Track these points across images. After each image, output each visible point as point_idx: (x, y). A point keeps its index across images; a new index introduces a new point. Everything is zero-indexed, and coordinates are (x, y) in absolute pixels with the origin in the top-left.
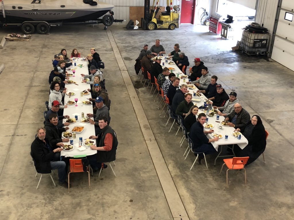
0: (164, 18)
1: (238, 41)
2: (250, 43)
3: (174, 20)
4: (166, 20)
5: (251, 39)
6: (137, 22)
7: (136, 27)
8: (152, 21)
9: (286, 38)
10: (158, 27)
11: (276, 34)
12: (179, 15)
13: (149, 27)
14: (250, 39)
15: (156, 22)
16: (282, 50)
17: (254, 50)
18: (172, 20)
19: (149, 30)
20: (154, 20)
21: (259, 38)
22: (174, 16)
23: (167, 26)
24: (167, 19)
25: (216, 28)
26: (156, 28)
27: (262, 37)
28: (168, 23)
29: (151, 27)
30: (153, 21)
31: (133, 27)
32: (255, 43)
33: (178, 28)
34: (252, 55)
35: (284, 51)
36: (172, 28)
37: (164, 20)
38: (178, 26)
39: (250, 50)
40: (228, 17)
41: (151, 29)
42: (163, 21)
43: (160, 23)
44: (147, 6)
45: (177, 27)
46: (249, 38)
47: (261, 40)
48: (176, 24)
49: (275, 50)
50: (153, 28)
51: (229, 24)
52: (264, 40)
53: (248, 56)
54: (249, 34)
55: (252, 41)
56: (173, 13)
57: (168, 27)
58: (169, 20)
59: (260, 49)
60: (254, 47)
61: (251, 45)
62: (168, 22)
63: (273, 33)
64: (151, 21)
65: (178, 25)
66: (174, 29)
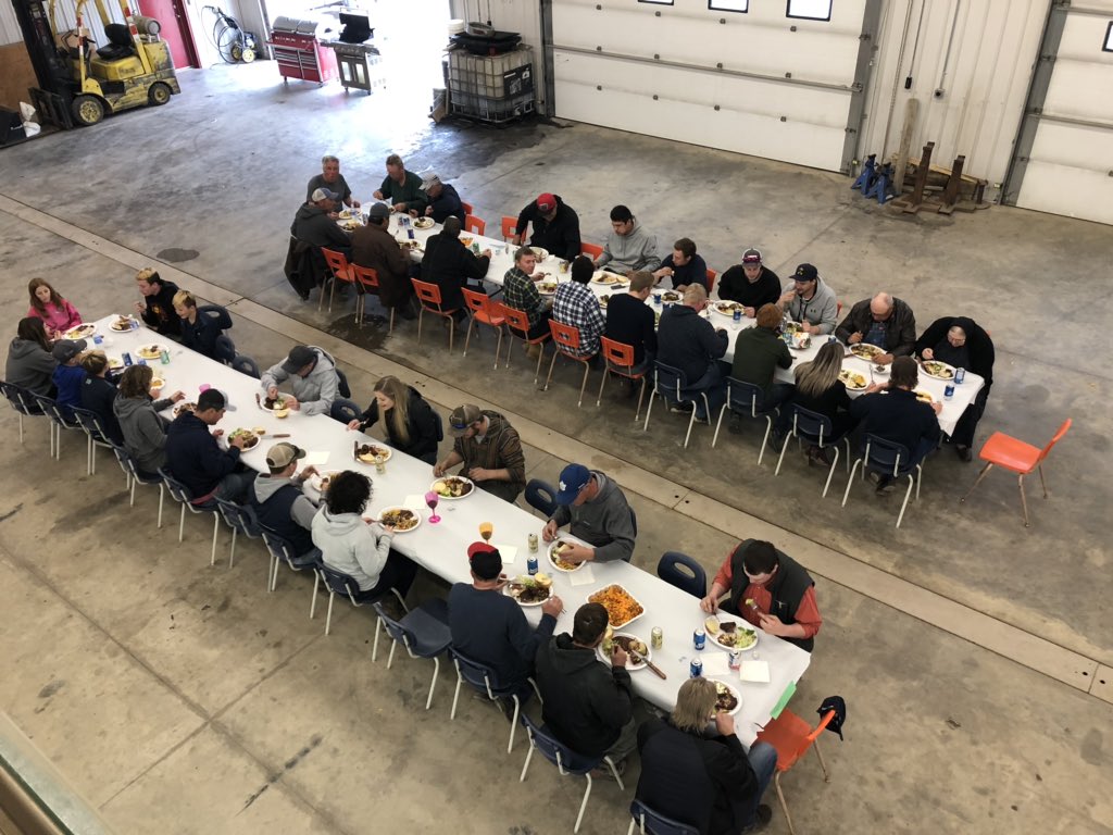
0: (121, 70)
1: (436, 91)
2: (494, 88)
3: (157, 69)
4: (130, 75)
5: (495, 73)
6: (28, 109)
7: (32, 129)
8: (84, 90)
9: (599, 48)
10: (115, 107)
11: (555, 43)
12: (166, 48)
13: (82, 115)
14: (493, 76)
15: (99, 92)
16: (591, 85)
17: (508, 105)
18: (149, 71)
19: (84, 125)
20: (91, 86)
21: (513, 67)
22: (152, 54)
23: (141, 95)
24: (133, 70)
25: (316, 66)
26: (108, 113)
27: (517, 61)
28: (141, 86)
29: (88, 112)
30: (89, 91)
31: (23, 132)
32: (507, 83)
33: (179, 92)
34: (508, 123)
35: (599, 88)
36: (159, 99)
37: (123, 77)
38: (178, 87)
39: (501, 108)
40: (342, 23)
41: (93, 120)
42: (122, 83)
43: (114, 92)
44: (45, 39)
45: (175, 90)
46: (485, 75)
47: (520, 71)
48: (168, 81)
49: (562, 92)
50: (98, 113)
51: (365, 42)
52: (523, 69)
53: (499, 127)
54: (480, 63)
55: (499, 82)
56: (144, 44)
57: (145, 99)
58: (140, 71)
59: (520, 99)
60: (508, 96)
61: (500, 93)
62: (140, 80)
63: (544, 42)
64: (80, 90)
65: (176, 81)
66: (168, 101)
